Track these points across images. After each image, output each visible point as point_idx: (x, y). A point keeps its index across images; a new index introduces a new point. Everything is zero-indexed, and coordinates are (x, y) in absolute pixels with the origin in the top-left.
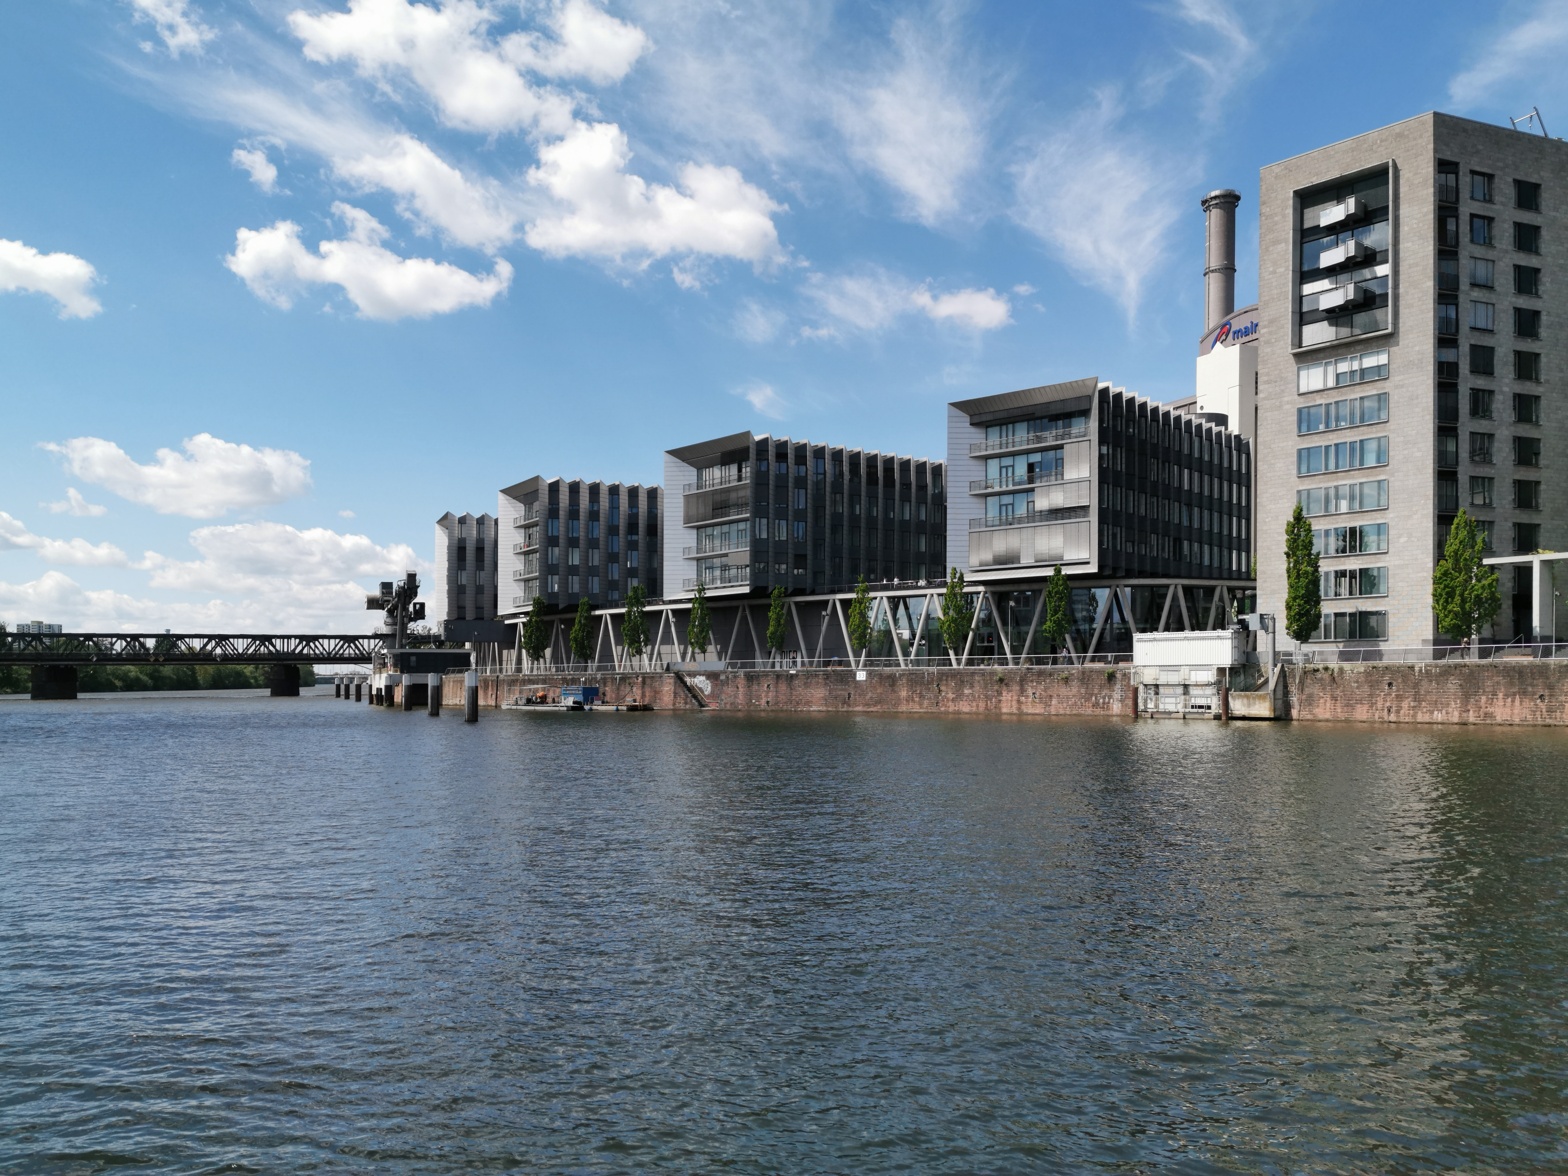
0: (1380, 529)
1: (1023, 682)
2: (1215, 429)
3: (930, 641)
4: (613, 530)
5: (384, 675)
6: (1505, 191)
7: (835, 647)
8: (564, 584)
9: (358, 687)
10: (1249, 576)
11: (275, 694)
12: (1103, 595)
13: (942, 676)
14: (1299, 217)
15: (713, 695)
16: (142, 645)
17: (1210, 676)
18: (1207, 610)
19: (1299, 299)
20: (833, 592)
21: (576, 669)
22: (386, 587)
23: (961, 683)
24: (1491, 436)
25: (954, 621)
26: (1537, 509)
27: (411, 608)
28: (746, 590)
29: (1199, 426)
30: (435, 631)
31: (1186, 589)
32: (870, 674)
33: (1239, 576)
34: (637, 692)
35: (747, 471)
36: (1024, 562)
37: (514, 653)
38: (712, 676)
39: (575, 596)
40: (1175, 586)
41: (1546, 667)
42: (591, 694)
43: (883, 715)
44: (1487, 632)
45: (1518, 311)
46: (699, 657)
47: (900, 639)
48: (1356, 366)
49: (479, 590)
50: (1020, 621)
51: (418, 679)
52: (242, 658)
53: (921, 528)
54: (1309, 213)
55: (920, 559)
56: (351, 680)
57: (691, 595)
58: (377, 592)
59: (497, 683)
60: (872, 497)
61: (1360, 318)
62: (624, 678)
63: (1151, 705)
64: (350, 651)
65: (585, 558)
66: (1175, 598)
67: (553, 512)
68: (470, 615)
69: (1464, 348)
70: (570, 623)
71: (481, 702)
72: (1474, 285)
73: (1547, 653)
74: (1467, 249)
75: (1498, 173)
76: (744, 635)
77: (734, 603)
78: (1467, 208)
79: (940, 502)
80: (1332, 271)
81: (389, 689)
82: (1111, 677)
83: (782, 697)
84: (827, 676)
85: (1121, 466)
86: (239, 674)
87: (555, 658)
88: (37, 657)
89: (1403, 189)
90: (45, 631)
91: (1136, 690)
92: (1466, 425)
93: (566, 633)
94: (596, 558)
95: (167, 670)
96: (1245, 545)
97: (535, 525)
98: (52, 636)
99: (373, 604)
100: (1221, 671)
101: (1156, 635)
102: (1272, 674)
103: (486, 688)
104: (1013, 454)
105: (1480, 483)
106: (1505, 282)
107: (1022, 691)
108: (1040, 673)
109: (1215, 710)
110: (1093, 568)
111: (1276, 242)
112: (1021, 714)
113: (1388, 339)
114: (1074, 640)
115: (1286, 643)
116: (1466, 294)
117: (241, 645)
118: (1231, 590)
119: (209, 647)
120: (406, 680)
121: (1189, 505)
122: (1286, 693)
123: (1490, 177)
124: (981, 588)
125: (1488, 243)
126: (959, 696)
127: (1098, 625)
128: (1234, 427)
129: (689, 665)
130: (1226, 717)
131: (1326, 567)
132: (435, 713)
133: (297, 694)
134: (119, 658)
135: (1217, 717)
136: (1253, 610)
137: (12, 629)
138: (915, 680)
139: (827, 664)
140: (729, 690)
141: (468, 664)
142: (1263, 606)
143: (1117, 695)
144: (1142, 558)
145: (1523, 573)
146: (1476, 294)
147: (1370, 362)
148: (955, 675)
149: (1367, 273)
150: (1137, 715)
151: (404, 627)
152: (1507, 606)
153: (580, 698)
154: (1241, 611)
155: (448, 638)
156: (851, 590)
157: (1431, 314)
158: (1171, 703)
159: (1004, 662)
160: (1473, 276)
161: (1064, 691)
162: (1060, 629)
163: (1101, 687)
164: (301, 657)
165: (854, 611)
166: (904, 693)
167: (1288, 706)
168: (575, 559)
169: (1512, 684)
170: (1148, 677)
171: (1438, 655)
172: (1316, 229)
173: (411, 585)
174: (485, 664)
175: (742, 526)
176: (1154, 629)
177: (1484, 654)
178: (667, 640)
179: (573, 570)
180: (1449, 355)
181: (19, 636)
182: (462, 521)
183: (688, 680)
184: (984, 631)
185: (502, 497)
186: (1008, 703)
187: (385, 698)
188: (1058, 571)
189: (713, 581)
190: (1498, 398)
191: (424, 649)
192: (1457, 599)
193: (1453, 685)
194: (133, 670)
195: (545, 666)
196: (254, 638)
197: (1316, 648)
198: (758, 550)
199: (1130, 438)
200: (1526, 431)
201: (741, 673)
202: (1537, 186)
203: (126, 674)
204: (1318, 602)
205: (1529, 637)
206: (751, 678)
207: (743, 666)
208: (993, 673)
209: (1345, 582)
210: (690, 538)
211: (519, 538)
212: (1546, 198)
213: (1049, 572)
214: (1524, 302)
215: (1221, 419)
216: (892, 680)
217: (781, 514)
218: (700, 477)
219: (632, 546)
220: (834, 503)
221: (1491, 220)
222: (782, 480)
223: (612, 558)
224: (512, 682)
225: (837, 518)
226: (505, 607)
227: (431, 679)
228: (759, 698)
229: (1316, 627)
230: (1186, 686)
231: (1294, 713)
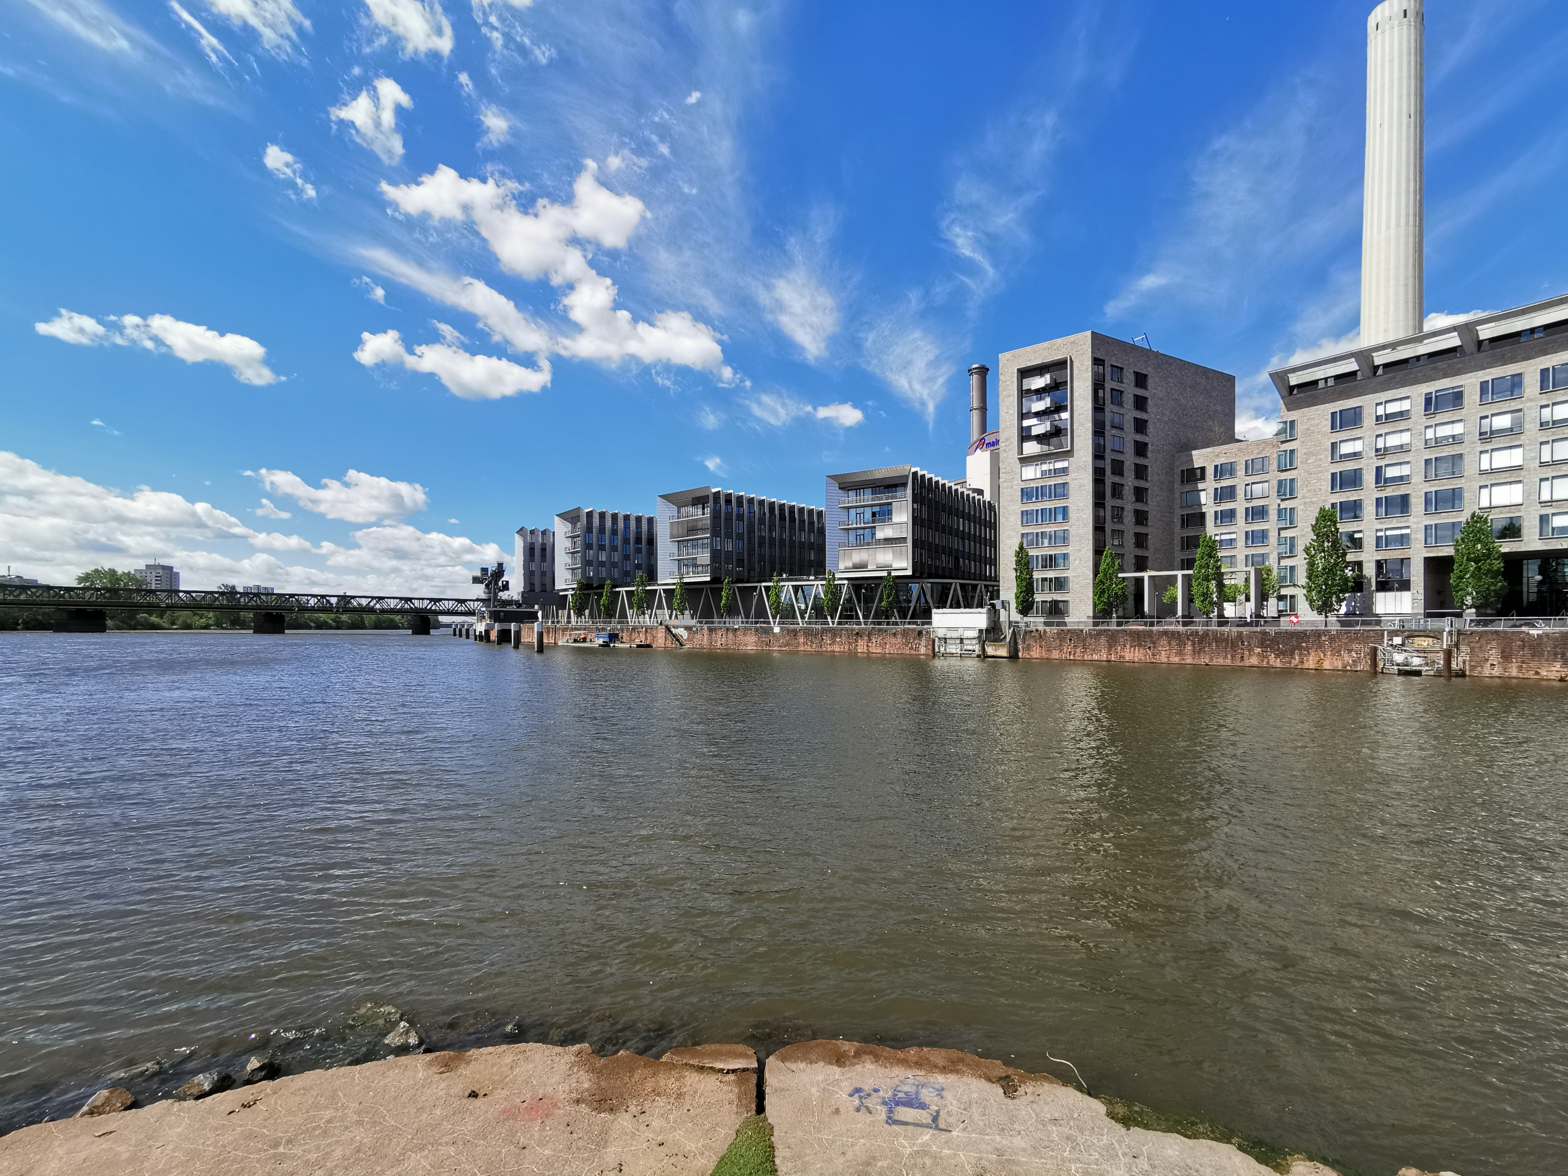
0: (1065, 556)
1: (869, 636)
2: (977, 497)
3: (816, 611)
4: (626, 541)
5: (484, 624)
6: (1129, 377)
7: (761, 613)
8: (597, 572)
9: (467, 631)
10: (996, 579)
11: (413, 633)
12: (915, 588)
13: (823, 630)
14: (1020, 384)
15: (688, 639)
16: (328, 601)
17: (975, 634)
18: (973, 597)
19: (1021, 429)
20: (760, 582)
21: (605, 622)
22: (484, 570)
23: (834, 636)
24: (1123, 508)
25: (830, 600)
26: (1147, 548)
27: (500, 584)
28: (708, 579)
29: (968, 495)
30: (515, 598)
31: (962, 585)
32: (782, 629)
33: (990, 579)
34: (642, 637)
35: (708, 510)
36: (870, 568)
37: (566, 612)
38: (688, 628)
39: (604, 579)
40: (955, 583)
41: (1152, 631)
42: (613, 637)
43: (790, 653)
44: (1121, 613)
45: (1136, 442)
46: (680, 617)
47: (799, 608)
48: (1051, 467)
49: (543, 574)
50: (869, 600)
51: (505, 626)
52: (392, 611)
53: (811, 546)
54: (1025, 381)
55: (811, 564)
56: (463, 626)
57: (675, 581)
58: (478, 574)
59: (555, 630)
60: (783, 527)
61: (1054, 440)
62: (634, 629)
63: (942, 649)
64: (462, 608)
65: (609, 557)
66: (955, 590)
67: (589, 529)
68: (538, 589)
69: (1108, 461)
70: (600, 595)
71: (545, 641)
72: (1113, 427)
73: (1152, 624)
74: (1109, 407)
75: (1125, 367)
76: (708, 605)
77: (701, 586)
78: (1109, 385)
79: (822, 531)
80: (1038, 414)
81: (487, 632)
82: (920, 633)
83: (730, 642)
84: (757, 630)
85: (925, 516)
86: (392, 620)
87: (591, 616)
88: (257, 608)
89: (1075, 372)
90: (262, 591)
91: (934, 641)
92: (1109, 502)
93: (598, 601)
94: (616, 557)
95: (344, 617)
96: (994, 562)
97: (578, 536)
98: (267, 594)
99: (476, 580)
100: (981, 631)
101: (945, 610)
102: (1008, 633)
103: (548, 633)
104: (864, 506)
105: (1119, 533)
106: (1129, 426)
107: (870, 640)
108: (880, 630)
109: (977, 652)
110: (909, 572)
111: (1009, 396)
112: (869, 653)
113: (1069, 453)
114: (898, 612)
115: (1016, 616)
116: (1109, 432)
117: (392, 603)
118: (986, 586)
119: (372, 604)
120: (497, 626)
121: (963, 539)
122: (1016, 643)
123: (1122, 369)
124: (846, 582)
125: (1120, 404)
126: (834, 642)
127: (912, 605)
128: (987, 497)
129: (674, 622)
130: (983, 656)
131: (1037, 575)
132: (516, 647)
133: (428, 633)
134: (313, 609)
135: (979, 656)
136: (998, 598)
137: (240, 589)
138: (808, 633)
139: (756, 623)
140: (699, 636)
141: (537, 618)
142: (1003, 596)
143: (923, 643)
144: (937, 567)
145: (1139, 582)
146: (1114, 432)
147: (1059, 465)
148: (831, 630)
149: (1056, 416)
150: (934, 655)
151: (496, 595)
152: (1131, 599)
153: (607, 640)
154: (991, 599)
155: (524, 602)
156: (770, 581)
157: (1090, 441)
158: (953, 649)
159: (859, 624)
160: (1112, 422)
161: (893, 640)
162: (891, 606)
163: (914, 639)
164: (431, 611)
165: (772, 593)
166: (802, 640)
167: (1016, 651)
168: (603, 557)
169: (1134, 641)
170: (941, 633)
171: (1095, 624)
172: (1029, 391)
173: (500, 571)
174: (548, 618)
175: (705, 541)
176: (944, 607)
177: (1119, 624)
178: (660, 607)
179: (602, 564)
180: (1100, 464)
181: (245, 594)
182: (532, 532)
183: (673, 630)
184: (848, 605)
185: (557, 519)
186: (861, 647)
187: (484, 637)
188: (889, 574)
189: (688, 573)
190: (1126, 488)
191: (509, 608)
192: (1106, 595)
193: (1103, 640)
194: (323, 616)
195: (585, 620)
196: (401, 599)
197: (1032, 619)
198: (715, 556)
199: (930, 500)
200: (1140, 506)
201: (706, 627)
202: (1146, 376)
203: (318, 619)
204: (1033, 594)
205: (1143, 616)
206: (711, 630)
207: (706, 623)
208: (852, 630)
209: (1047, 584)
210: (674, 548)
211: (568, 544)
212: (1150, 382)
213: (885, 574)
214: (1139, 438)
215: (980, 492)
216: (795, 633)
217: (729, 536)
218: (679, 512)
219: (638, 551)
220: (760, 530)
221: (1122, 392)
222: (729, 516)
223: (626, 557)
224: (565, 630)
225: (762, 539)
226: (559, 585)
227: (513, 626)
228: (716, 642)
229: (1032, 608)
230: (962, 640)
231: (1020, 654)
